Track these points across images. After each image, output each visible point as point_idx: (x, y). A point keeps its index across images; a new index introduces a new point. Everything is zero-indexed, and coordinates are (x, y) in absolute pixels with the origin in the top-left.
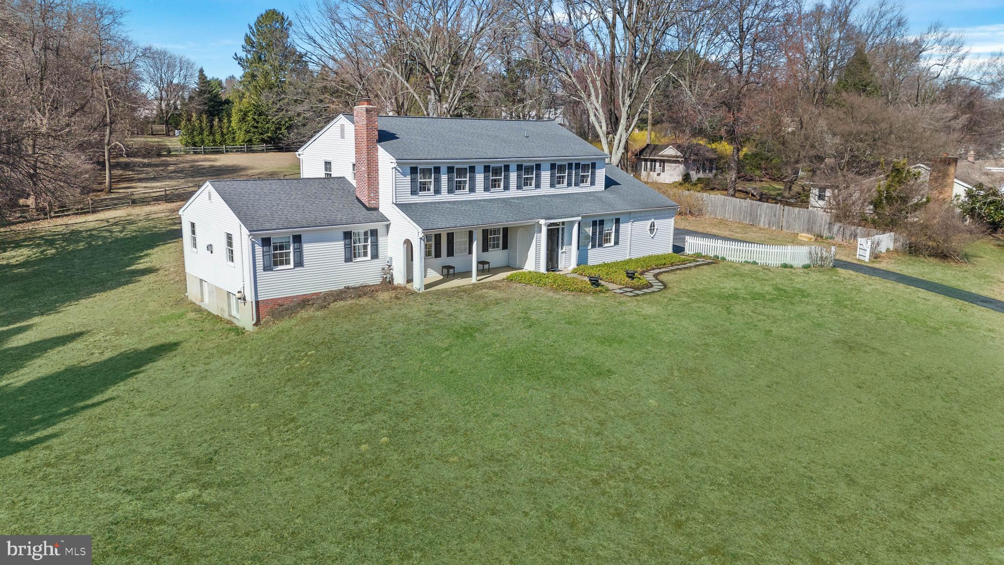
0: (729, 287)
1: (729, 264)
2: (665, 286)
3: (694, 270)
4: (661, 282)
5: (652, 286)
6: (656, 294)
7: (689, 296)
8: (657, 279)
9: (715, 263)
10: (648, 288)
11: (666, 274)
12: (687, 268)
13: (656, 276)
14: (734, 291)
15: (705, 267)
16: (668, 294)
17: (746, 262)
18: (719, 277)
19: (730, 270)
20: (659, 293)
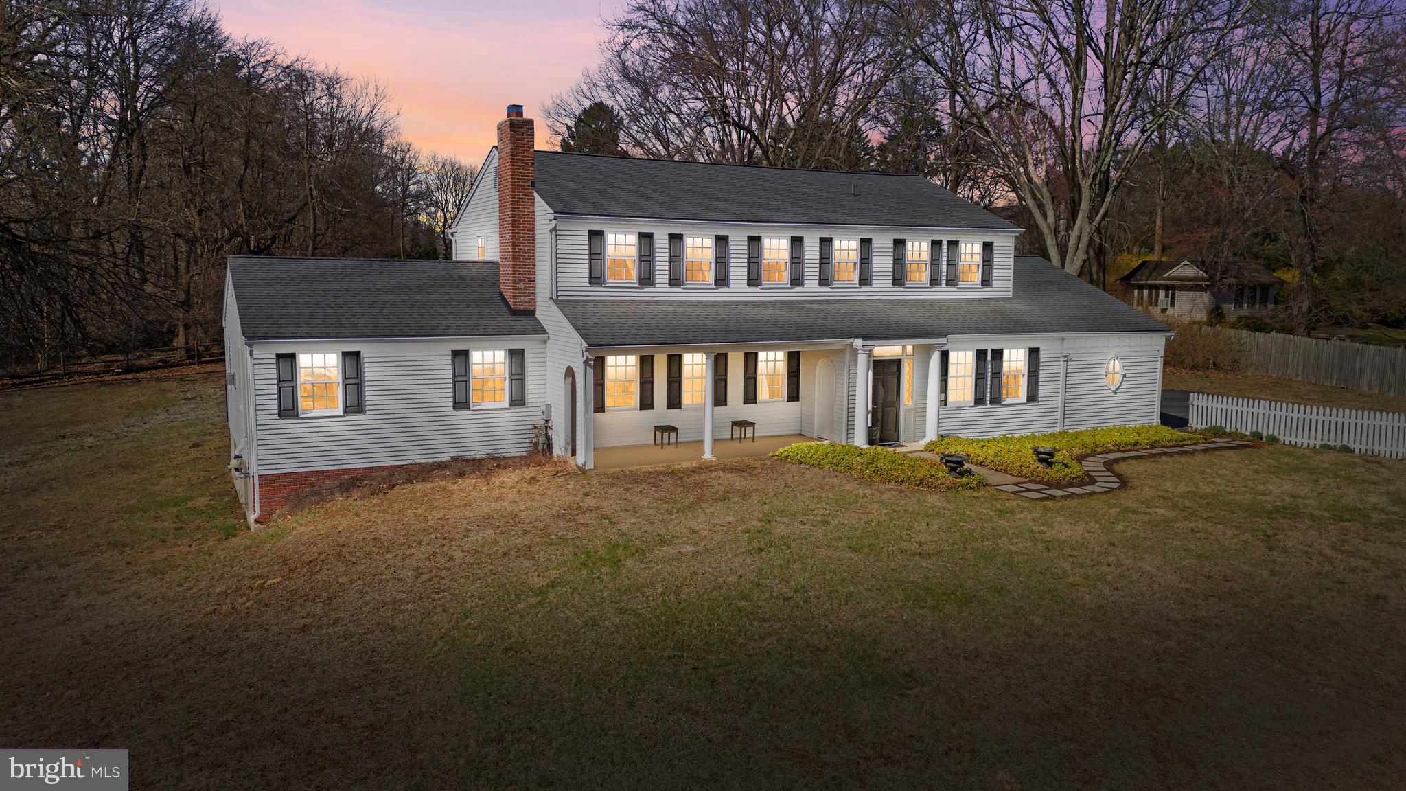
0: (1278, 492)
1: (1285, 450)
2: (1124, 483)
3: (1201, 458)
4: (1119, 476)
5: (1093, 481)
6: (1095, 497)
7: (1174, 506)
8: (1109, 470)
9: (1253, 447)
10: (1082, 484)
11: (1134, 462)
12: (1186, 452)
13: (1109, 465)
14: (1288, 500)
15: (1228, 453)
16: (1127, 499)
17: (1325, 447)
18: (1256, 471)
19: (1286, 460)
20: (1104, 497)
